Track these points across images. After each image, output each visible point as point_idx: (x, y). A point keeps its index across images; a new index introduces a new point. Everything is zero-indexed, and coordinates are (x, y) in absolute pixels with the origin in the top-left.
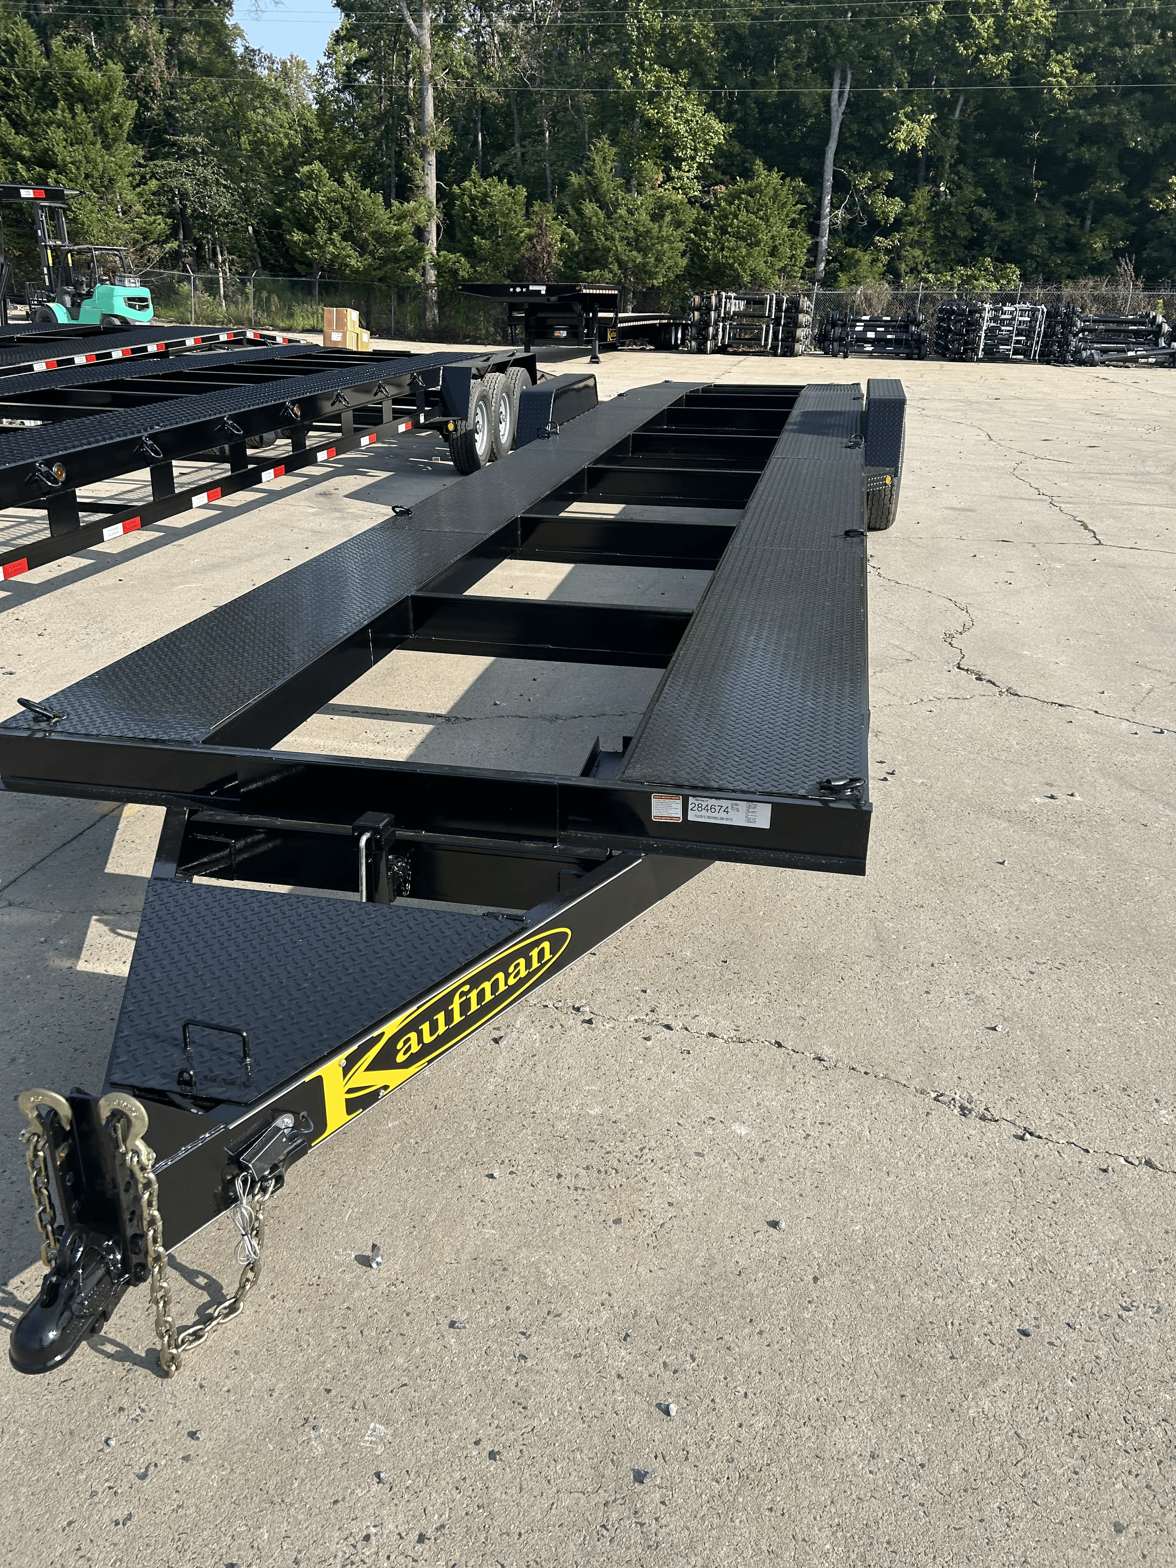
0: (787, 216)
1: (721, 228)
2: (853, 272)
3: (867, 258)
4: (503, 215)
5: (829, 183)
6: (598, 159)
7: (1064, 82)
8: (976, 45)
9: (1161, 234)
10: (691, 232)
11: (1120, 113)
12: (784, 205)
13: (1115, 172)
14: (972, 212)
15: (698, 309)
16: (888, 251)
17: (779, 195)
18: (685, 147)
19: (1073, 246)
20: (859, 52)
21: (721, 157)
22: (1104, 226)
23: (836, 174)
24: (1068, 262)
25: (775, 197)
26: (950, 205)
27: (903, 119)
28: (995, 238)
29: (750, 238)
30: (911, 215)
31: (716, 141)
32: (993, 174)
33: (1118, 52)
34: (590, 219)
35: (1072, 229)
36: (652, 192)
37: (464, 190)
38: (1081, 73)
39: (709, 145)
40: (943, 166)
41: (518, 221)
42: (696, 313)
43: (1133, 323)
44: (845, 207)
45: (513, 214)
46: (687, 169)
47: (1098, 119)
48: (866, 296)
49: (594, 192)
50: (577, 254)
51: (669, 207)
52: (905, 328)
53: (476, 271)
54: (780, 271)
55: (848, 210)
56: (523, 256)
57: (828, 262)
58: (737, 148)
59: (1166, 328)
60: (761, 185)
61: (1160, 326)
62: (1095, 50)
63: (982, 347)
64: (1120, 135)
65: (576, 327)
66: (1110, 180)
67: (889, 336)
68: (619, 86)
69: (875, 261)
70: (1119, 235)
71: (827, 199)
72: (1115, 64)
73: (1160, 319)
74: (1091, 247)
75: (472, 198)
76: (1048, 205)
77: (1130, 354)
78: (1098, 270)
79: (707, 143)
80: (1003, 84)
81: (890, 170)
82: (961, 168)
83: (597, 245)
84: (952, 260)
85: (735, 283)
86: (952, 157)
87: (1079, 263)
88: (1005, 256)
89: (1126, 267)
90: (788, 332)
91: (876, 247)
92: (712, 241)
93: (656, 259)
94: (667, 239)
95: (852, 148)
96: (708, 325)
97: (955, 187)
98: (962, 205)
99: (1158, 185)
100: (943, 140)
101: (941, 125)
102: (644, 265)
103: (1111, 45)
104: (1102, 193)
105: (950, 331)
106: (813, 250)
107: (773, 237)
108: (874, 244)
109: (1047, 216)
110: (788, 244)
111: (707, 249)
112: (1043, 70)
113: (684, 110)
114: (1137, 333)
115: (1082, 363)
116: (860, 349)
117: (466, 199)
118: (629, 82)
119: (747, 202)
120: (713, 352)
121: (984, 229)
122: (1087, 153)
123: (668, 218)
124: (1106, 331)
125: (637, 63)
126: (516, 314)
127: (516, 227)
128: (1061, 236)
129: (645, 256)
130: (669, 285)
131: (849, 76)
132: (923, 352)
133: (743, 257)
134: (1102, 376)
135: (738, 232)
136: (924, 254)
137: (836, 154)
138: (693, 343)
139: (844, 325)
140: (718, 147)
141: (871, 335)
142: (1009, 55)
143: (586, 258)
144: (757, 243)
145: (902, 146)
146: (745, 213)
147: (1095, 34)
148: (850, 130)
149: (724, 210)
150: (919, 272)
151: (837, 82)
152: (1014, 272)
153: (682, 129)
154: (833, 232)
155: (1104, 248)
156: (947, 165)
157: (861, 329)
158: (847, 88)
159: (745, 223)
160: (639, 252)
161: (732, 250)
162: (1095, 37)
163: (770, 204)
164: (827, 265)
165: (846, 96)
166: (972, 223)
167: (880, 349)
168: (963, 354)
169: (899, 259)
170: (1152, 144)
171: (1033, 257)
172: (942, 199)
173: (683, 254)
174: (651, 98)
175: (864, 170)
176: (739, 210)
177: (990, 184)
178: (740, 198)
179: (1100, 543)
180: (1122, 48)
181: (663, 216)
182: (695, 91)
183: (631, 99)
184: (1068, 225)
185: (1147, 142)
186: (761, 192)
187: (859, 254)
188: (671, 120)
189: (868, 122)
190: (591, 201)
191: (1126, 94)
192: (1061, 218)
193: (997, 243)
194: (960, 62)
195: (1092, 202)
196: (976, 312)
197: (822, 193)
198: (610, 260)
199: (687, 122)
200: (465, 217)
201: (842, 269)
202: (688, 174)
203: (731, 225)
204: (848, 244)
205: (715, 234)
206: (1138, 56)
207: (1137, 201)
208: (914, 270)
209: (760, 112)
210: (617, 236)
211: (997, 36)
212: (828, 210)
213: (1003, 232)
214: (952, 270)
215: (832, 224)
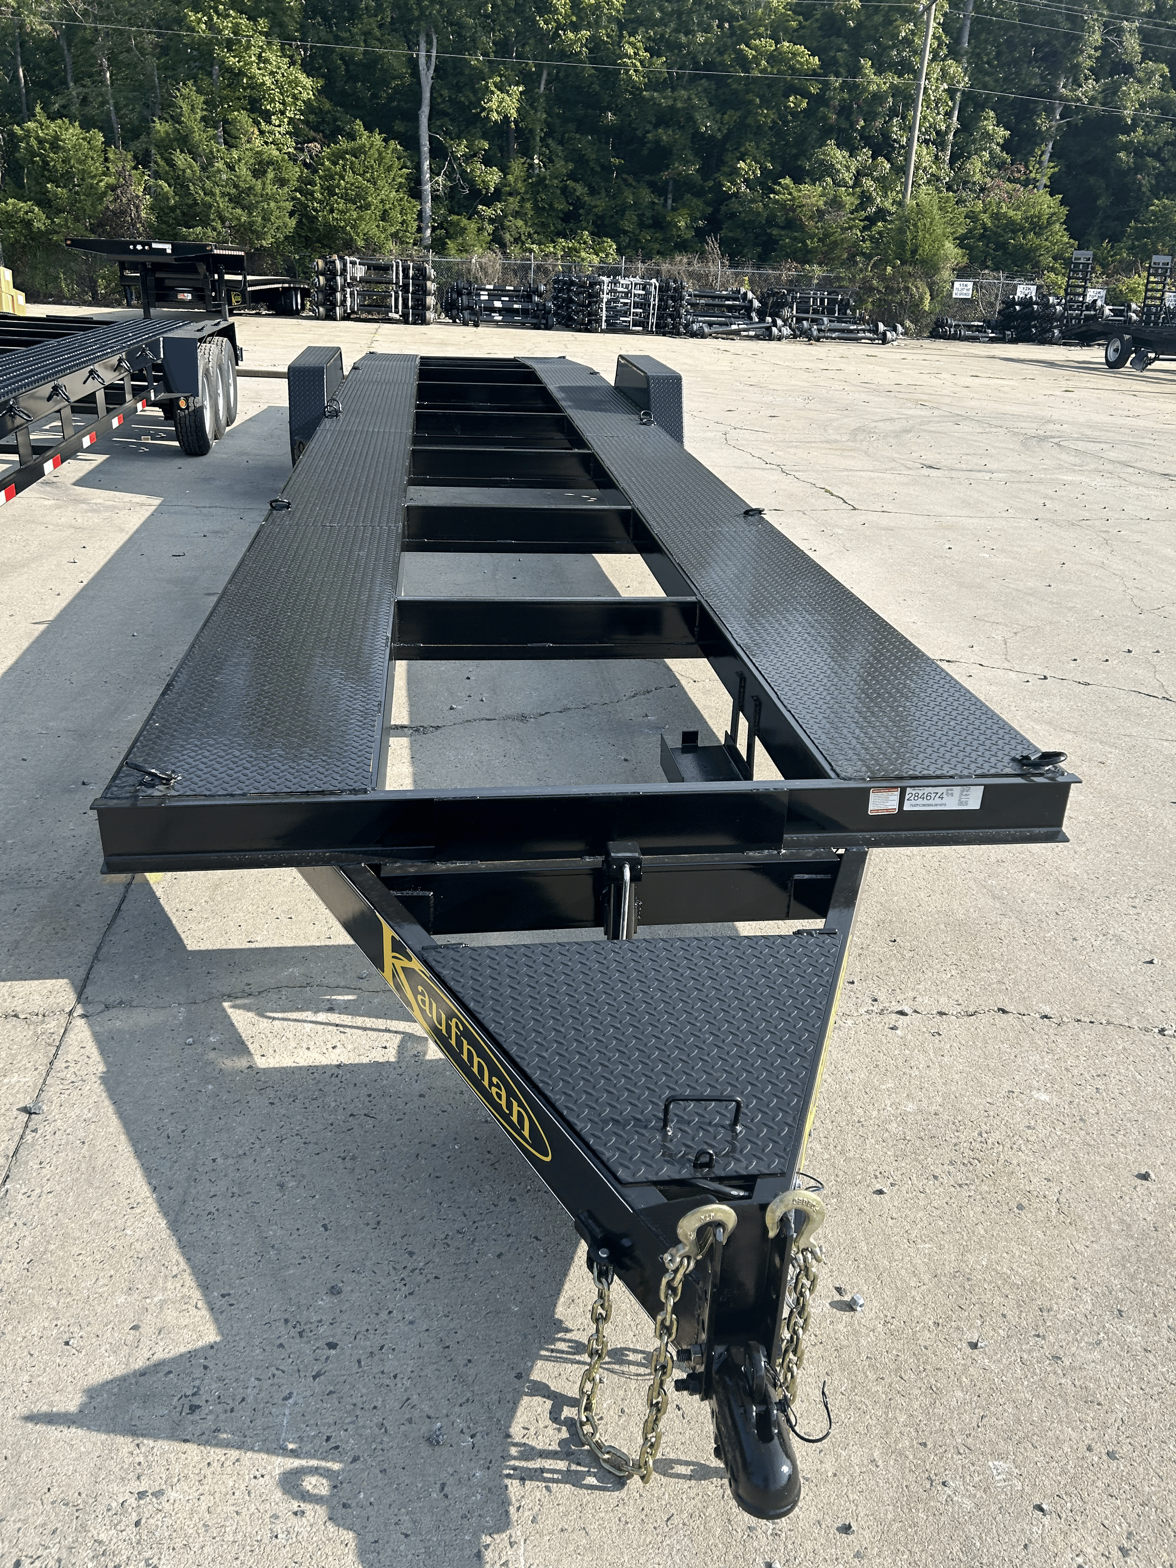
0: (394, 180)
1: (328, 188)
2: (460, 240)
3: (473, 226)
4: (80, 161)
5: (426, 149)
6: (185, 108)
7: (638, 64)
8: (555, 21)
9: (733, 215)
10: (296, 190)
11: (689, 99)
12: (389, 169)
13: (688, 154)
14: (566, 186)
15: (323, 274)
16: (491, 221)
17: (384, 158)
18: (273, 101)
19: (659, 224)
20: (443, 17)
21: (311, 113)
22: (684, 205)
23: (431, 139)
24: (657, 239)
25: (380, 159)
26: (545, 178)
27: (493, 88)
28: (589, 212)
29: (359, 200)
30: (510, 185)
31: (305, 96)
32: (581, 150)
33: (683, 39)
34: (184, 171)
35: (656, 207)
36: (248, 146)
37: (28, 131)
38: (652, 56)
39: (297, 99)
40: (534, 139)
41: (97, 169)
42: (321, 278)
43: (728, 298)
44: (445, 174)
45: (90, 161)
46: (277, 123)
47: (670, 102)
48: (481, 264)
49: (184, 142)
50: (173, 209)
51: (270, 163)
52: (528, 297)
53: (53, 222)
54: (392, 235)
55: (449, 176)
56: (107, 208)
57: (434, 229)
58: (327, 106)
59: (756, 304)
60: (364, 145)
61: (751, 302)
62: (662, 35)
63: (604, 318)
64: (690, 119)
65: (202, 290)
66: (686, 162)
67: (516, 306)
68: (193, 30)
69: (480, 229)
70: (698, 215)
71: (426, 164)
72: (680, 51)
73: (750, 295)
74: (676, 226)
75: (40, 141)
76: (634, 183)
77: (734, 327)
78: (683, 247)
79: (295, 97)
80: (582, 62)
81: (486, 139)
82: (550, 141)
83: (195, 200)
84: (552, 232)
85: (349, 247)
86: (542, 130)
87: (666, 240)
88: (600, 231)
89: (712, 245)
90: (418, 300)
91: (480, 216)
92: (320, 202)
93: (263, 219)
94: (272, 198)
95: (445, 114)
96: (335, 291)
97: (548, 161)
98: (556, 178)
99: (727, 169)
100: (532, 112)
101: (528, 97)
102: (252, 224)
103: (677, 31)
104: (680, 174)
105: (572, 301)
106: (420, 215)
107: (382, 201)
108: (478, 213)
109: (634, 194)
110: (398, 209)
111: (315, 210)
112: (618, 52)
113: (267, 61)
114: (730, 308)
115: (694, 335)
116: (489, 319)
117: (33, 142)
118: (203, 26)
119: (352, 163)
120: (344, 319)
121: (578, 203)
122: (665, 135)
123: (271, 175)
124: (707, 305)
125: (211, 7)
126: (127, 273)
127: (94, 177)
128: (649, 213)
129: (250, 214)
130: (278, 247)
131: (435, 41)
132: (550, 322)
133: (355, 220)
134: (722, 348)
135: (347, 194)
136: (526, 224)
137: (430, 119)
138: (321, 309)
139: (469, 294)
140: (307, 103)
141: (498, 304)
142: (586, 33)
143: (184, 214)
144: (367, 206)
145: (495, 116)
146: (351, 174)
147: (662, 19)
148: (441, 95)
149: (329, 169)
150: (523, 243)
151: (423, 45)
152: (611, 246)
153: (268, 80)
154: (435, 198)
155: (687, 227)
156: (538, 139)
157: (486, 298)
158: (434, 54)
159: (352, 185)
160: (243, 209)
161: (342, 212)
162: (662, 22)
163: (376, 167)
164: (433, 231)
165: (433, 59)
166: (566, 197)
167: (509, 319)
168: (587, 325)
169: (503, 229)
170: (719, 130)
171: (625, 232)
172: (537, 171)
173: (292, 214)
174: (229, 45)
175: (459, 137)
176: (345, 170)
177: (580, 160)
178: (344, 159)
179: (855, 509)
180: (686, 35)
181: (265, 172)
182: (276, 42)
183: (210, 43)
184: (653, 203)
185: (716, 127)
186: (365, 153)
187: (464, 222)
188: (254, 70)
189: (458, 88)
190: (182, 151)
191: (693, 79)
192: (647, 196)
193: (591, 218)
194: (542, 37)
195: (671, 183)
196: (595, 284)
197: (420, 158)
198: (212, 217)
199: (272, 73)
200: (34, 162)
201: (449, 236)
202: (280, 128)
203: (338, 186)
204: (451, 212)
205: (322, 194)
206: (701, 44)
207: (711, 183)
208: (517, 240)
209: (347, 71)
210: (217, 191)
211: (573, 14)
212: (428, 175)
213: (596, 207)
214: (553, 241)
215: (434, 190)
